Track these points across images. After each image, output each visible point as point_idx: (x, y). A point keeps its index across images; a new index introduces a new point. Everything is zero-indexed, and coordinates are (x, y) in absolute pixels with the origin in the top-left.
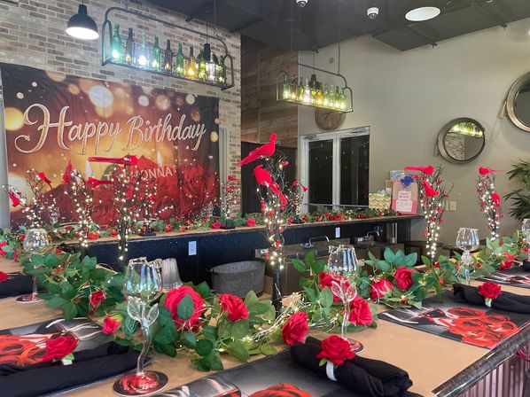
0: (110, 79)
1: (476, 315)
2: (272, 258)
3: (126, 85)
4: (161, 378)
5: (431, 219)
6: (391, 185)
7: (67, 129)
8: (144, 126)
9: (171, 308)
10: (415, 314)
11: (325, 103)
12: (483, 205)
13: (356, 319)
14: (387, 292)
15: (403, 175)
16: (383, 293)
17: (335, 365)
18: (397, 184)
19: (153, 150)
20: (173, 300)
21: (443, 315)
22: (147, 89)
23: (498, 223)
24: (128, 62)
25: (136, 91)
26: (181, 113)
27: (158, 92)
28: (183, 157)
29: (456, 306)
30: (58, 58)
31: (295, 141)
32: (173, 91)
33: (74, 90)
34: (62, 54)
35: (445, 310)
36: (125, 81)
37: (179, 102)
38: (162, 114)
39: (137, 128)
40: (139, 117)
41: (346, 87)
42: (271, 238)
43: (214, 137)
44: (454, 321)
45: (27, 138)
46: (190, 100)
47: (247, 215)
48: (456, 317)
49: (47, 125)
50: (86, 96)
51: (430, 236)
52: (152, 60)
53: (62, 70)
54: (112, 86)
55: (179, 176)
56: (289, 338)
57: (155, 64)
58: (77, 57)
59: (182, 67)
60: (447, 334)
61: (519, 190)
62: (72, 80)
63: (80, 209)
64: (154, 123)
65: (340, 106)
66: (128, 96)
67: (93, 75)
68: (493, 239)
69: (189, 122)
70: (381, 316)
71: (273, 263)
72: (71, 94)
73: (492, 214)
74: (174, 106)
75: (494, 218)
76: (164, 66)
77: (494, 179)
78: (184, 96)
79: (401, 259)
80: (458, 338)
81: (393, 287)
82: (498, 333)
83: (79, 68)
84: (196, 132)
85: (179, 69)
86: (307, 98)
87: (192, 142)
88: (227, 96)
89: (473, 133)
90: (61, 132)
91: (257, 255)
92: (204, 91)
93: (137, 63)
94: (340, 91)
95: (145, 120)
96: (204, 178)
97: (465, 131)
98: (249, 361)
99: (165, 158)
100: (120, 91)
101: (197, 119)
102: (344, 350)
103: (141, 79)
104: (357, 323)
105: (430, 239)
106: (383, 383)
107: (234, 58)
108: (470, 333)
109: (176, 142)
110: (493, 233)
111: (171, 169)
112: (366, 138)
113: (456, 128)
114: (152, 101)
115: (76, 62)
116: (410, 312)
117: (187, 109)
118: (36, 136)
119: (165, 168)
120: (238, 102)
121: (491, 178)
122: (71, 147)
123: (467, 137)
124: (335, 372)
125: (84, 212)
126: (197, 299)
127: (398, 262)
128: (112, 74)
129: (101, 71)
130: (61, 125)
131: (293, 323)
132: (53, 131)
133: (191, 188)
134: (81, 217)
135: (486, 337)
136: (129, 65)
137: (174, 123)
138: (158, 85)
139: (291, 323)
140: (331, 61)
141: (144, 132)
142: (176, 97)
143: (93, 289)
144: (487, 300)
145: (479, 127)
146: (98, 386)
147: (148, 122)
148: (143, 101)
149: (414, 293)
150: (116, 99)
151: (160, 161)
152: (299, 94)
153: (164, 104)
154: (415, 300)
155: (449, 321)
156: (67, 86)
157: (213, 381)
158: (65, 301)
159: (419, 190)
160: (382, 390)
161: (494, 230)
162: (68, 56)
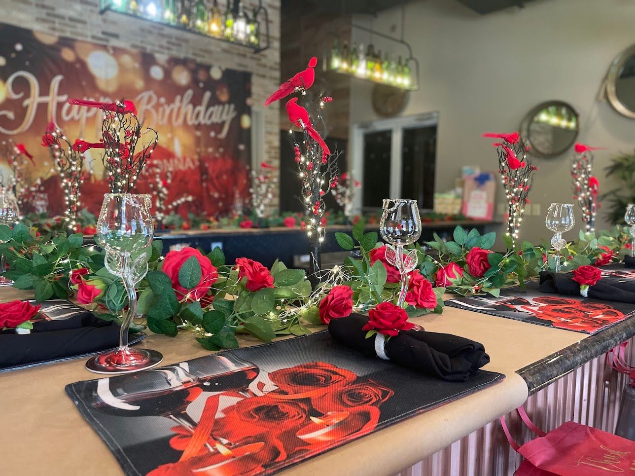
0: (114, 42)
1: (569, 303)
2: (309, 227)
3: (134, 51)
4: (152, 356)
5: (513, 199)
6: (462, 185)
7: (60, 105)
8: (158, 106)
9: (171, 275)
10: (492, 302)
11: (384, 76)
12: (577, 191)
13: (416, 300)
14: (455, 278)
15: (477, 172)
16: (451, 280)
17: (386, 338)
18: (470, 183)
19: (169, 135)
20: (174, 264)
21: (528, 303)
22: (162, 58)
23: (594, 214)
24: (134, 11)
25: (147, 60)
26: (205, 89)
27: (175, 62)
28: (207, 146)
29: (543, 296)
30: (48, 14)
31: (346, 131)
32: (194, 61)
33: (68, 55)
34: (53, 9)
35: (530, 299)
36: (134, 46)
37: (202, 75)
38: (180, 90)
39: (149, 107)
40: (151, 93)
41: (411, 58)
42: (308, 200)
43: (246, 122)
44: (541, 308)
45: (11, 115)
46: (216, 74)
47: (285, 214)
48: (544, 305)
49: (33, 101)
50: (83, 65)
51: (511, 221)
52: (164, 10)
53: (53, 29)
54: (117, 52)
55: (202, 169)
56: (328, 316)
57: (169, 15)
58: (71, 13)
59: (203, 20)
60: (533, 320)
61: (618, 190)
62: (66, 42)
63: (65, 181)
64: (170, 101)
65: (403, 81)
66: (137, 65)
67: (94, 37)
68: (588, 234)
69: (214, 102)
70: (447, 303)
71: (310, 234)
72: (64, 61)
73: (588, 204)
74: (195, 81)
75: (589, 208)
76: (179, 17)
77: (592, 158)
78: (208, 68)
79: (475, 240)
80: (549, 323)
81: (463, 273)
82: (599, 319)
83: (74, 27)
84: (223, 114)
85: (199, 23)
86: (362, 69)
87: (218, 127)
88: (262, 71)
89: (564, 123)
90: (52, 109)
91: (297, 263)
92: (233, 63)
93: (145, 13)
94: (403, 62)
95: (159, 97)
96: (234, 172)
97: (554, 121)
98: (273, 340)
99: (184, 147)
100: (126, 59)
101: (224, 97)
102: (399, 318)
103: (153, 45)
104: (417, 305)
105: (512, 225)
106: (451, 357)
107: (271, 22)
108: (563, 319)
109: (198, 127)
110: (588, 227)
111: (193, 161)
112: (433, 130)
113: (543, 117)
114: (168, 73)
115: (71, 19)
116: (485, 300)
117: (211, 84)
118: (22, 112)
119: (185, 159)
120: (275, 79)
121: (589, 158)
122: (66, 128)
123: (556, 130)
124: (387, 347)
125: (70, 184)
126: (207, 266)
127: (472, 243)
128: (116, 36)
129: (103, 33)
130: (52, 99)
131: (333, 298)
132: (42, 108)
133: (217, 184)
134: (67, 191)
135: (582, 322)
136: (134, 15)
137: (196, 101)
138: (175, 53)
139: (330, 297)
140: (393, 28)
141: (157, 111)
142: (198, 69)
143: (74, 264)
144: (582, 287)
145: (572, 113)
146: (64, 363)
147: (163, 100)
148: (157, 73)
149: (490, 280)
150: (122, 69)
151: (177, 149)
152: (351, 64)
153: (182, 77)
154: (490, 288)
155: (536, 309)
156: (59, 50)
157: (224, 359)
158: (36, 278)
159: (500, 163)
160: (449, 365)
161: (590, 223)
162: (61, 11)
